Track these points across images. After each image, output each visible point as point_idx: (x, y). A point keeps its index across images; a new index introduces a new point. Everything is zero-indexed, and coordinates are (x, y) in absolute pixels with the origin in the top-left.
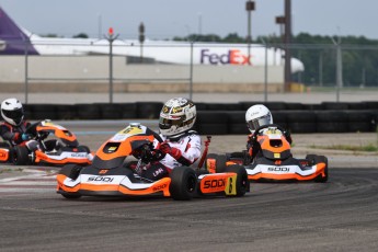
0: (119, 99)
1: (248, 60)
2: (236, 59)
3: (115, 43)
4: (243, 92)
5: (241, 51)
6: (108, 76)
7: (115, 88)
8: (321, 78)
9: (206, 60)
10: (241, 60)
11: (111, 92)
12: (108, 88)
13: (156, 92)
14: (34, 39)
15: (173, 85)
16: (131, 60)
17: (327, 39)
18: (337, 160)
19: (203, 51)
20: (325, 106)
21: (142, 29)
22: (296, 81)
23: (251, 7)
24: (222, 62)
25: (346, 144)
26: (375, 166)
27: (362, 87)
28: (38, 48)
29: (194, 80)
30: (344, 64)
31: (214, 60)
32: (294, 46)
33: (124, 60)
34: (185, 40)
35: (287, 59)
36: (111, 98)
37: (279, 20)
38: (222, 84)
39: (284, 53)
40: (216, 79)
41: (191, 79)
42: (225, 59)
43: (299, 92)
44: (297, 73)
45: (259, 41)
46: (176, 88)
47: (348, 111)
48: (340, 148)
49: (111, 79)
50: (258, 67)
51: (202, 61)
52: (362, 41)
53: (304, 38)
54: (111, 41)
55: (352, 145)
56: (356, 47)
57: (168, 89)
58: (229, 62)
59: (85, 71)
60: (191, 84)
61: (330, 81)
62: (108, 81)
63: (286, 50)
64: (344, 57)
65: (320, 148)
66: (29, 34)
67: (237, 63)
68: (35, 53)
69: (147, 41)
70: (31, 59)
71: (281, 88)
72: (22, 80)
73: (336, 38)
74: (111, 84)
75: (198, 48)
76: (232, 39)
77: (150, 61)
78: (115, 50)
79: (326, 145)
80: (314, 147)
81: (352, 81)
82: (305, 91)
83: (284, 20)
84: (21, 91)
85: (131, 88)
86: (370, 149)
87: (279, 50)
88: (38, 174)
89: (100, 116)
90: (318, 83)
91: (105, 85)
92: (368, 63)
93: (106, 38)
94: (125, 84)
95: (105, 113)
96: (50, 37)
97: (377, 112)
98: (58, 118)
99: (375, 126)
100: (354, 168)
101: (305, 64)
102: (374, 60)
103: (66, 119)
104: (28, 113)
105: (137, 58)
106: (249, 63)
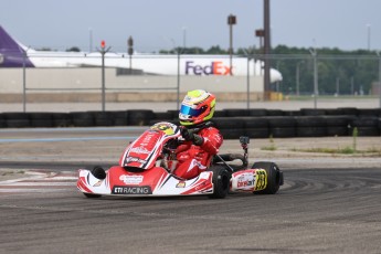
0: (111, 107)
1: (229, 71)
2: (219, 70)
3: (106, 55)
4: (227, 101)
5: (224, 61)
6: (100, 86)
7: (106, 98)
8: (298, 88)
9: (191, 71)
10: (223, 71)
11: (103, 102)
12: (100, 98)
13: (144, 101)
14: (30, 52)
15: (160, 94)
16: (121, 72)
17: (304, 51)
19: (187, 63)
20: (303, 112)
21: (131, 42)
22: (275, 90)
23: (232, 20)
25: (324, 147)
26: (354, 166)
27: (336, 95)
28: (33, 60)
29: (181, 90)
30: (319, 74)
31: (198, 72)
32: (274, 57)
33: (114, 71)
34: (172, 53)
35: (266, 69)
36: (104, 107)
37: (258, 33)
39: (263, 64)
41: (178, 88)
42: (208, 70)
43: (278, 100)
44: (275, 83)
45: (241, 53)
46: (163, 98)
47: (326, 117)
48: (319, 151)
49: (103, 88)
50: (239, 77)
51: (187, 72)
52: (336, 52)
53: (282, 49)
54: (103, 53)
55: (330, 148)
56: (331, 58)
57: (156, 98)
58: (212, 73)
59: (78, 82)
60: (178, 93)
61: (307, 89)
62: (100, 91)
63: (264, 60)
64: (320, 68)
65: (300, 150)
66: (25, 48)
67: (220, 73)
68: (31, 65)
69: (135, 53)
70: (28, 70)
71: (261, 96)
72: (19, 90)
73: (313, 50)
74: (103, 94)
75: (185, 58)
76: (215, 51)
77: (138, 72)
78: (106, 64)
79: (306, 148)
80: (294, 150)
81: (328, 90)
82: (284, 99)
83: (264, 33)
84: (20, 102)
85: (121, 98)
86: (347, 152)
87: (259, 61)
88: (39, 176)
89: (94, 124)
90: (294, 91)
91: (97, 94)
92: (342, 72)
93: (98, 51)
94: (116, 94)
95: (98, 121)
96: (45, 50)
97: (353, 117)
98: (54, 125)
99: (352, 130)
100: (334, 169)
101: (283, 75)
102: (348, 69)
103: (62, 126)
104: (27, 121)
105: (126, 70)
106: (231, 74)
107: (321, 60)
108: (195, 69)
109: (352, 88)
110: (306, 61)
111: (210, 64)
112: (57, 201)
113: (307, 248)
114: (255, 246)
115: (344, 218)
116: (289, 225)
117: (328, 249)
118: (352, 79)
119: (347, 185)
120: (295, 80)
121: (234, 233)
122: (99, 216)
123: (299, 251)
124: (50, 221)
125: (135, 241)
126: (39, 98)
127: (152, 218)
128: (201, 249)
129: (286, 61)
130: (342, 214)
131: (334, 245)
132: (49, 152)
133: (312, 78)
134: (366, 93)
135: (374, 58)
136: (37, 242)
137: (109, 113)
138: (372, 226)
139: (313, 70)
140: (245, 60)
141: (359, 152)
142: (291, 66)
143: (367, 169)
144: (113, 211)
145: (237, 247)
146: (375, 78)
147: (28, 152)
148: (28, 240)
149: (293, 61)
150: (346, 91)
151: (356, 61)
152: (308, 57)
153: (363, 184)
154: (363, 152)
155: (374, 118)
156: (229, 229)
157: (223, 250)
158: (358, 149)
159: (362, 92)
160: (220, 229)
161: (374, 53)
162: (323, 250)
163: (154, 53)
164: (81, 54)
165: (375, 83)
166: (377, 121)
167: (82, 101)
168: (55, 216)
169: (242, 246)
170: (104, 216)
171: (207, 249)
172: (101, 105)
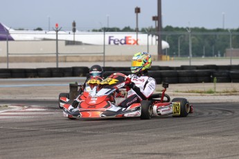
0: (62, 65)
1: (136, 42)
2: (129, 42)
3: (59, 32)
5: (133, 36)
6: (55, 52)
7: (59, 59)
8: (179, 53)
9: (112, 42)
10: (132, 42)
11: (57, 62)
12: (55, 59)
13: (83, 61)
14: (11, 31)
15: (93, 57)
16: (68, 43)
17: (183, 29)
18: (192, 99)
19: (110, 37)
20: (183, 68)
21: (74, 24)
22: (165, 54)
23: (138, 10)
24: (121, 44)
25: (196, 90)
26: (214, 102)
27: (203, 57)
28: (13, 36)
29: (106, 54)
30: (193, 44)
31: (116, 43)
32: (164, 33)
33: (64, 42)
34: (100, 31)
35: (159, 41)
36: (57, 65)
37: (154, 18)
38: (121, 56)
39: (157, 38)
40: (118, 53)
41: (104, 53)
42: (123, 42)
43: (167, 60)
44: (165, 49)
45: (143, 31)
46: (95, 59)
47: (196, 71)
48: (193, 92)
49: (57, 53)
50: (142, 46)
51: (110, 43)
52: (203, 30)
53: (169, 28)
54: (57, 31)
55: (200, 90)
56: (200, 33)
57: (90, 59)
58: (125, 43)
59: (41, 49)
60: (104, 56)
61: (185, 53)
62: (55, 55)
63: (158, 35)
64: (193, 40)
65: (181, 92)
66: (8, 28)
67: (130, 44)
68: (11, 39)
69: (77, 31)
70: (10, 42)
71: (156, 58)
72: (5, 55)
73: (188, 28)
74: (57, 57)
75: (108, 34)
76: (127, 29)
77: (79, 43)
78: (59, 38)
79: (184, 90)
80: (177, 92)
81: (198, 54)
82: (170, 60)
83: (158, 18)
84: (5, 62)
85: (68, 59)
86: (210, 92)
87: (154, 36)
88: (17, 108)
89: (51, 76)
90: (177, 55)
91: (53, 57)
92: (207, 43)
93: (54, 30)
94: (65, 57)
95: (54, 74)
96: (20, 29)
97: (214, 70)
98: (26, 77)
99: (213, 79)
100: (202, 103)
101: (170, 44)
102: (211, 41)
103: (31, 77)
104: (9, 74)
105: (71, 41)
106: (137, 44)
107: (194, 35)
108: (114, 41)
109: (213, 53)
110: (184, 35)
111: (124, 38)
112: (28, 124)
113: (185, 153)
114: (153, 151)
115: (208, 134)
116: (174, 138)
117: (198, 154)
118: (213, 47)
119: (210, 113)
120: (177, 47)
121: (140, 144)
122: (55, 133)
123: (180, 154)
124: (24, 136)
125: (78, 149)
126: (17, 60)
127: (88, 134)
128: (119, 154)
129: (172, 36)
130: (207, 131)
131: (202, 151)
132: (23, 93)
133: (188, 46)
134: (222, 55)
135: (226, 33)
136: (16, 149)
137: (61, 69)
138: (226, 139)
139: (188, 41)
140: (146, 35)
141: (217, 92)
142: (175, 39)
143: (222, 103)
144: (64, 130)
145: (141, 152)
146: (227, 46)
147: (10, 93)
148: (10, 148)
149: (176, 36)
150: (209, 54)
151: (216, 35)
152: (186, 33)
153: (220, 112)
154: (220, 92)
155: (227, 71)
156: (136, 141)
157: (133, 154)
158: (217, 90)
159: (219, 55)
160: (131, 141)
161: (227, 30)
162: (195, 154)
163: (89, 31)
164: (43, 32)
165: (227, 50)
166: (229, 73)
167: (44, 62)
168: (27, 133)
169: (145, 152)
170: (58, 133)
171: (122, 153)
172: (55, 64)
